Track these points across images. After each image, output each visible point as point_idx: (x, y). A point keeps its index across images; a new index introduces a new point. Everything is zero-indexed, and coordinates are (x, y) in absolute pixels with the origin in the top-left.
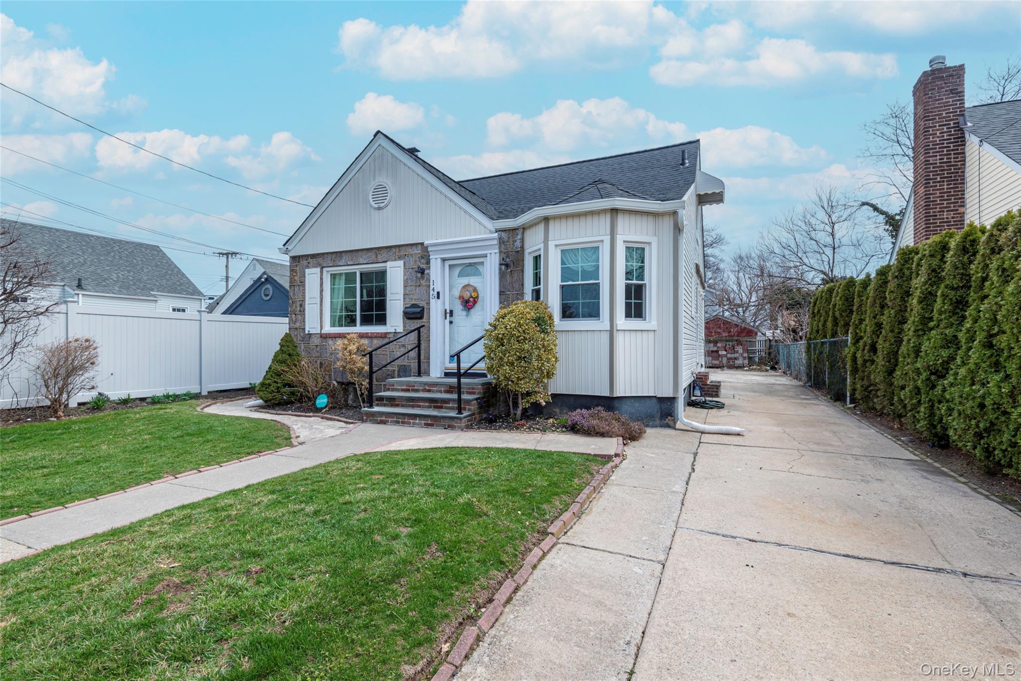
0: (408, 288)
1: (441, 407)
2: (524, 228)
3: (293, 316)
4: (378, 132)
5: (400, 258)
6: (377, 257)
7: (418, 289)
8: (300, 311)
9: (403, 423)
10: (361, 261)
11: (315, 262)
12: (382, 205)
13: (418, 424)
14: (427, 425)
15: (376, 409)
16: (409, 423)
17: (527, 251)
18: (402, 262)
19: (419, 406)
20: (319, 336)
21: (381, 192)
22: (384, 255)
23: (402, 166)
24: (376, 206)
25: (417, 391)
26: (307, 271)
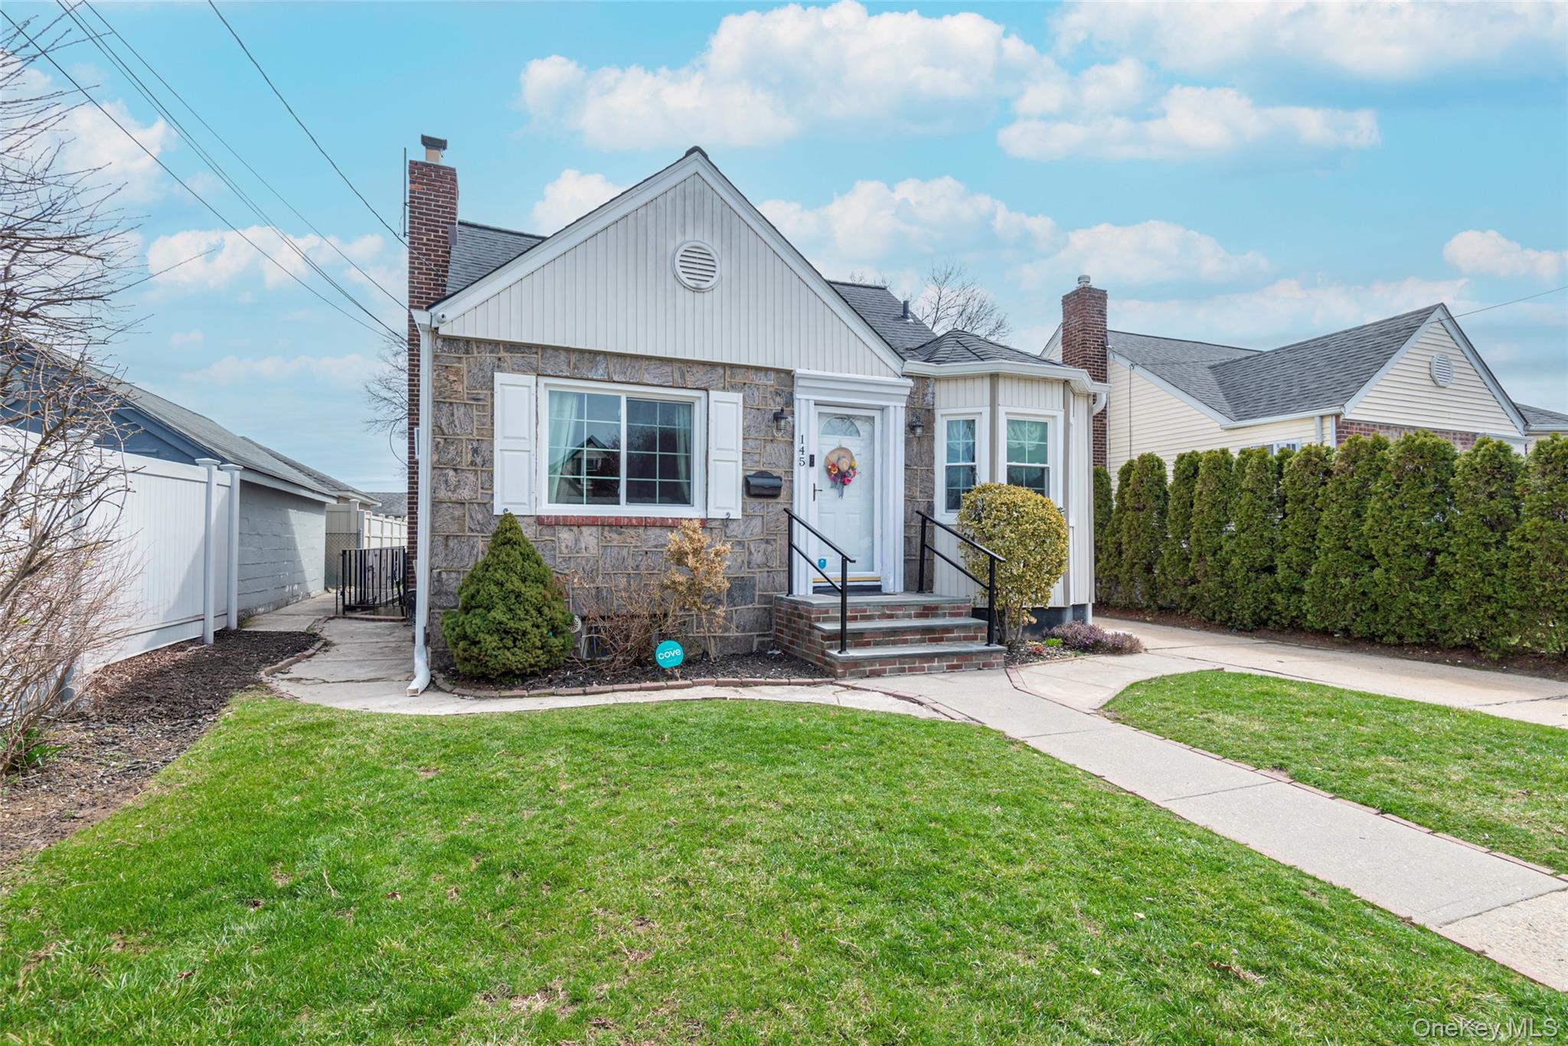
0: (751, 443)
1: (941, 640)
2: (937, 379)
3: (451, 473)
4: (696, 149)
5: (733, 387)
6: (683, 376)
7: (769, 446)
8: (473, 463)
9: (911, 670)
10: (647, 378)
11: (521, 362)
12: (704, 285)
13: (937, 669)
14: (952, 668)
15: (852, 653)
16: (923, 669)
17: (938, 413)
18: (741, 395)
20: (532, 521)
21: (699, 262)
22: (698, 376)
23: (744, 227)
24: (692, 283)
26: (499, 377)
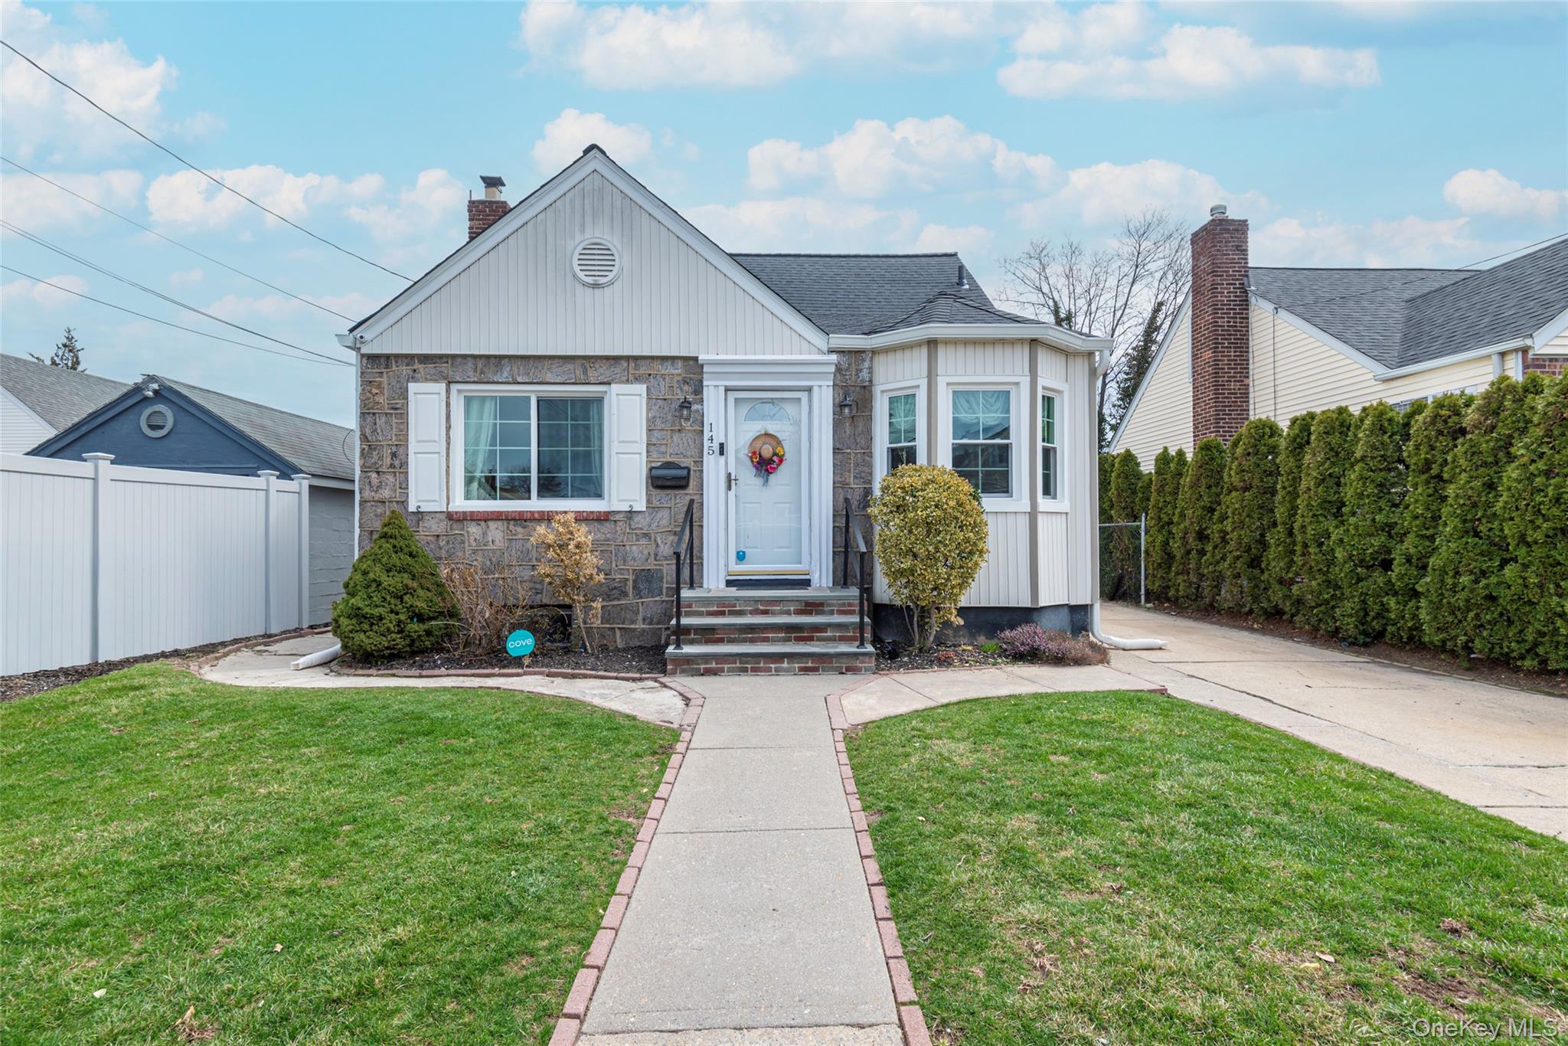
0: (656, 434)
2: (874, 352)
3: (374, 475)
4: (593, 147)
5: (638, 379)
6: (585, 372)
7: (676, 437)
8: (392, 466)
9: (754, 670)
10: (549, 377)
11: (433, 371)
12: (602, 280)
14: (806, 670)
15: (688, 649)
16: (769, 670)
17: (877, 390)
18: (644, 386)
19: (766, 640)
20: (443, 517)
21: (598, 257)
22: (601, 370)
23: (645, 216)
24: (590, 280)
25: (740, 613)
26: (412, 387)
